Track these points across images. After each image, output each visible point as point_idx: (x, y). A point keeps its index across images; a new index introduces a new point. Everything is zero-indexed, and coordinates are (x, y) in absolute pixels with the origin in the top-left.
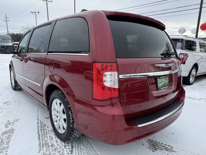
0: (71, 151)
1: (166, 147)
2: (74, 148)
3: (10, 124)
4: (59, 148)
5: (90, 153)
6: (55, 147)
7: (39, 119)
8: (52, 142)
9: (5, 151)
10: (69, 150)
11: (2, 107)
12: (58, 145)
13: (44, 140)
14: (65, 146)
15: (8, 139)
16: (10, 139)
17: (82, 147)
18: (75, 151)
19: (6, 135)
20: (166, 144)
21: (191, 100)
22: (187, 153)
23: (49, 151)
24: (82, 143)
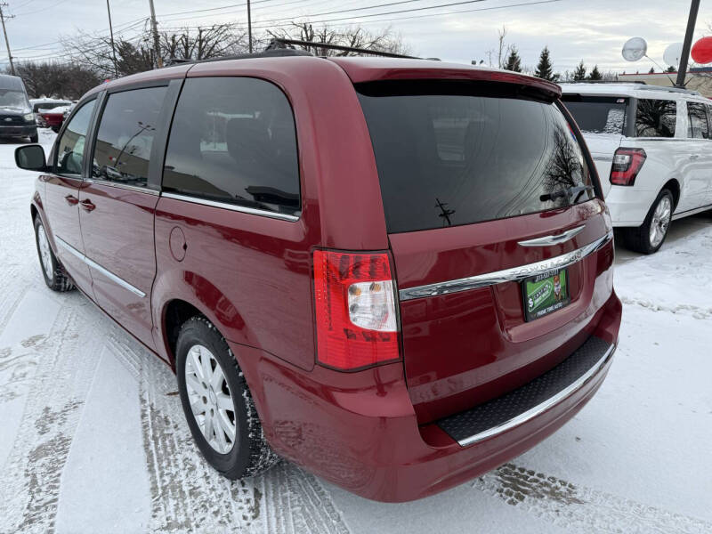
0: (253, 510)
1: (553, 485)
2: (264, 497)
3: (52, 421)
4: (215, 500)
5: (313, 514)
6: (202, 498)
7: (147, 399)
8: (192, 481)
9: (47, 514)
10: (249, 505)
11: (22, 359)
12: (213, 489)
13: (167, 474)
14: (235, 493)
15: (54, 475)
16: (57, 472)
17: (289, 493)
18: (267, 510)
19: (43, 460)
20: (555, 476)
21: (646, 311)
22: (618, 506)
23: (185, 510)
24: (289, 481)
